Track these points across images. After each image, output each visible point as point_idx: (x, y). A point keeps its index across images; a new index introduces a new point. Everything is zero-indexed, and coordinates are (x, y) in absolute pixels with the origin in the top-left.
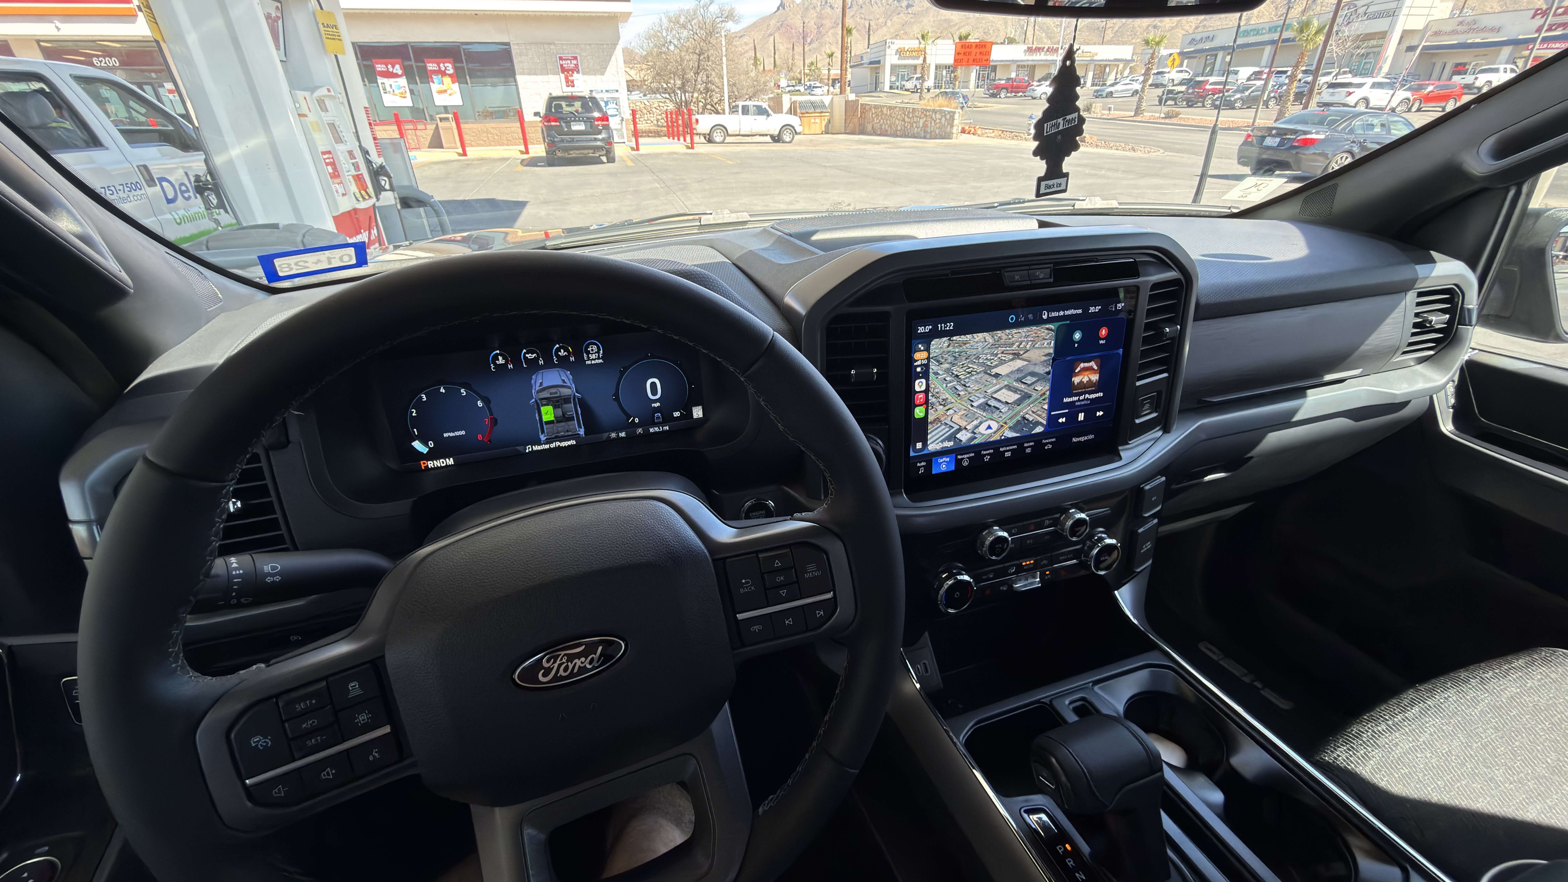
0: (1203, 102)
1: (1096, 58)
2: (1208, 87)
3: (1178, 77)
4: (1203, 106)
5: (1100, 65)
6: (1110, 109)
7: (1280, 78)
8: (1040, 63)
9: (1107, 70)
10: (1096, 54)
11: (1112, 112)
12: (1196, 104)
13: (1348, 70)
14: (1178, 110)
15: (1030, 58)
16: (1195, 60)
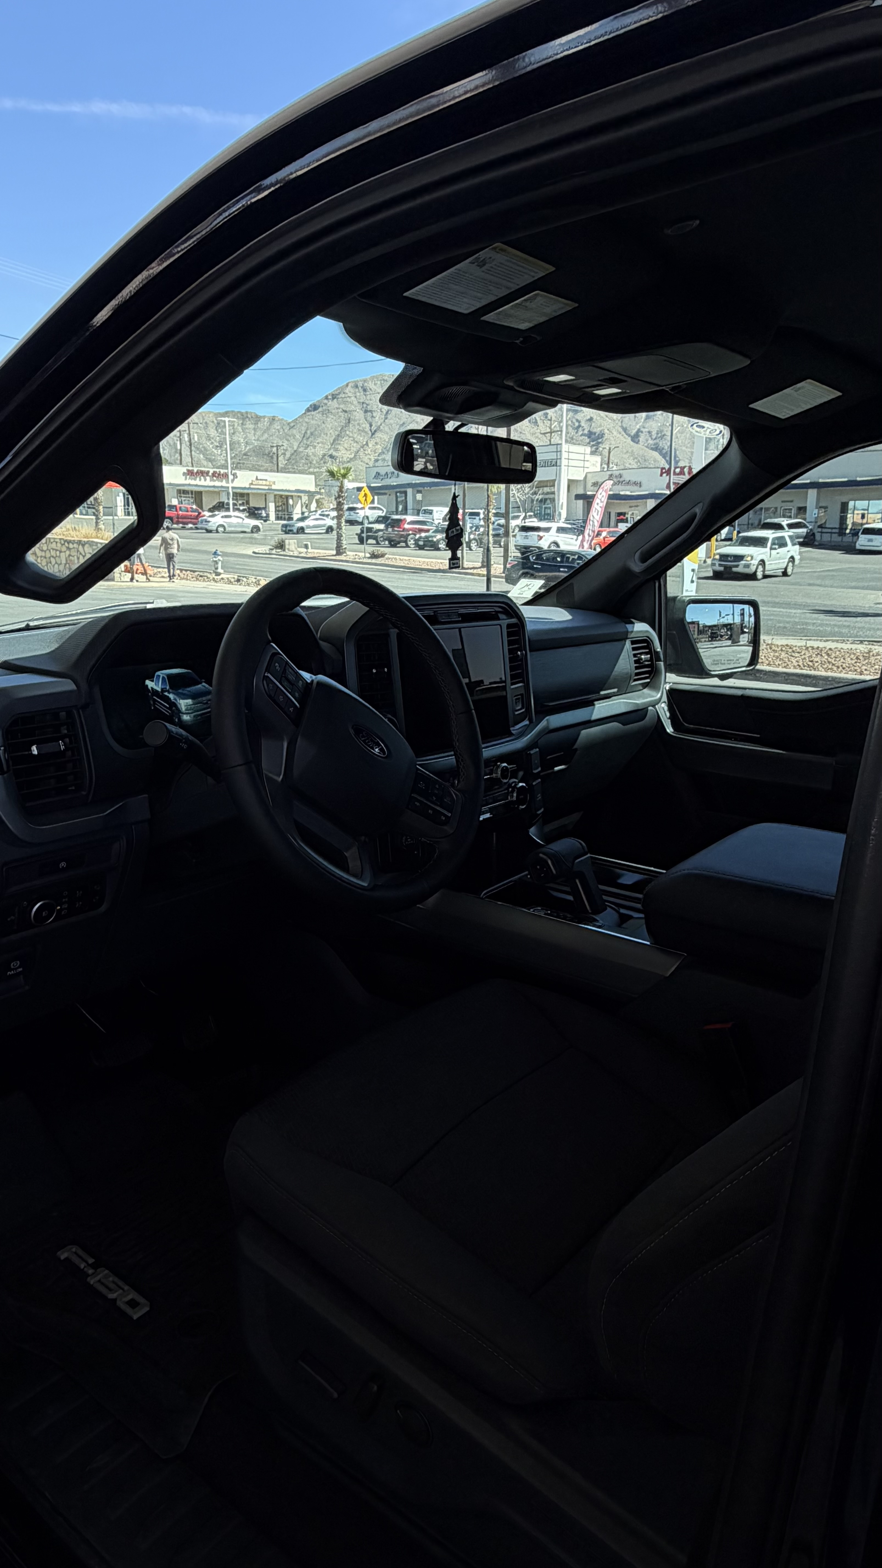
0: (406, 542)
1: (274, 487)
2: (406, 526)
3: (374, 514)
4: (407, 546)
5: (281, 496)
6: (306, 547)
7: (474, 520)
8: (208, 489)
9: (291, 502)
10: (274, 483)
11: (310, 550)
12: (399, 543)
13: (532, 514)
14: (382, 549)
15: (193, 482)
16: (385, 497)
